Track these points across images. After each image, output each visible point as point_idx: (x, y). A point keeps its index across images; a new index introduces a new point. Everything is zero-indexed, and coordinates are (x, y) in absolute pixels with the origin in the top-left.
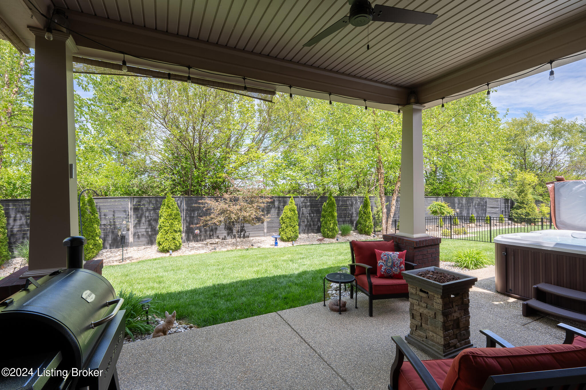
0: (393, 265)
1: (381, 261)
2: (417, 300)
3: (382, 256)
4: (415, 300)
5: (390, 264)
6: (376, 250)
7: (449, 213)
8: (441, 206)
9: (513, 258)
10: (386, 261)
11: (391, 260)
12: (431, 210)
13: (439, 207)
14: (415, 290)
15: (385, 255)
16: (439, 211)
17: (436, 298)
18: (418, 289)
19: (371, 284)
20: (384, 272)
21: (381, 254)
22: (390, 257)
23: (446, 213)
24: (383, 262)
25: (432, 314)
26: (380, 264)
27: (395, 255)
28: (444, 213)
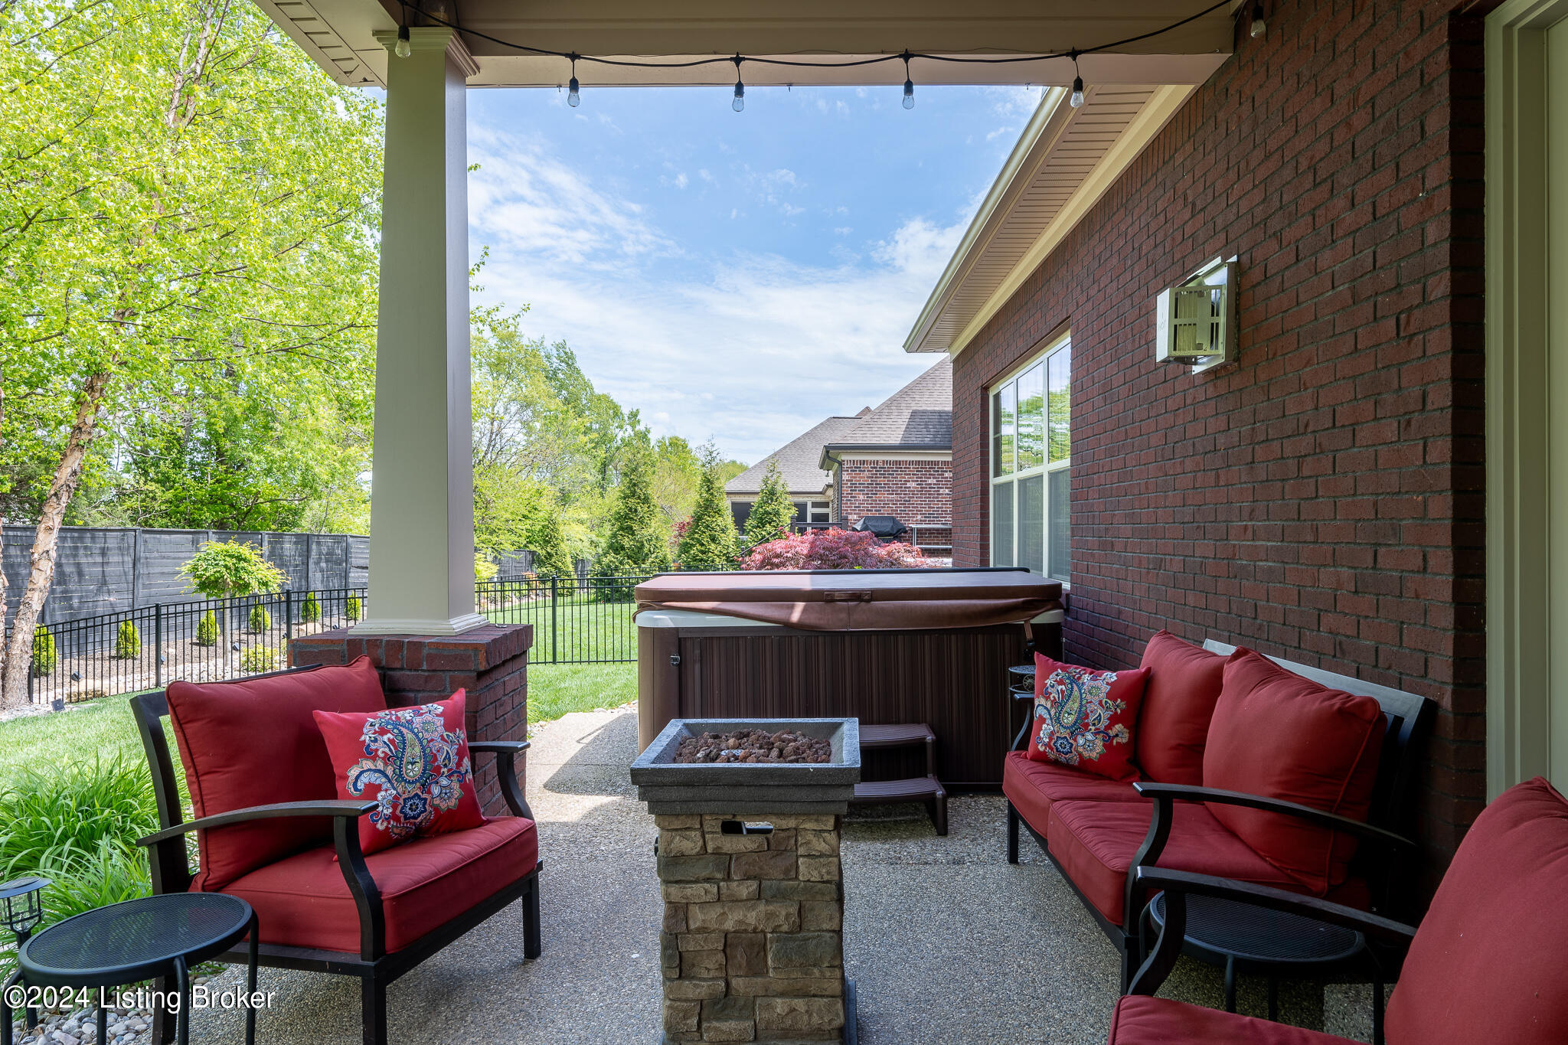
0: (432, 771)
1: (367, 764)
2: (708, 880)
3: (366, 738)
4: (696, 882)
5: (415, 771)
6: (325, 716)
7: (265, 584)
8: (239, 559)
9: (697, 667)
10: (394, 758)
11: (417, 750)
12: (200, 577)
13: (230, 562)
14: (695, 835)
15: (383, 731)
16: (229, 579)
17: (810, 837)
18: (712, 824)
19: (371, 897)
20: (388, 819)
21: (359, 728)
22: (409, 736)
23: (254, 583)
24: (380, 765)
25: (788, 916)
26: (365, 779)
27: (428, 717)
28: (247, 586)
